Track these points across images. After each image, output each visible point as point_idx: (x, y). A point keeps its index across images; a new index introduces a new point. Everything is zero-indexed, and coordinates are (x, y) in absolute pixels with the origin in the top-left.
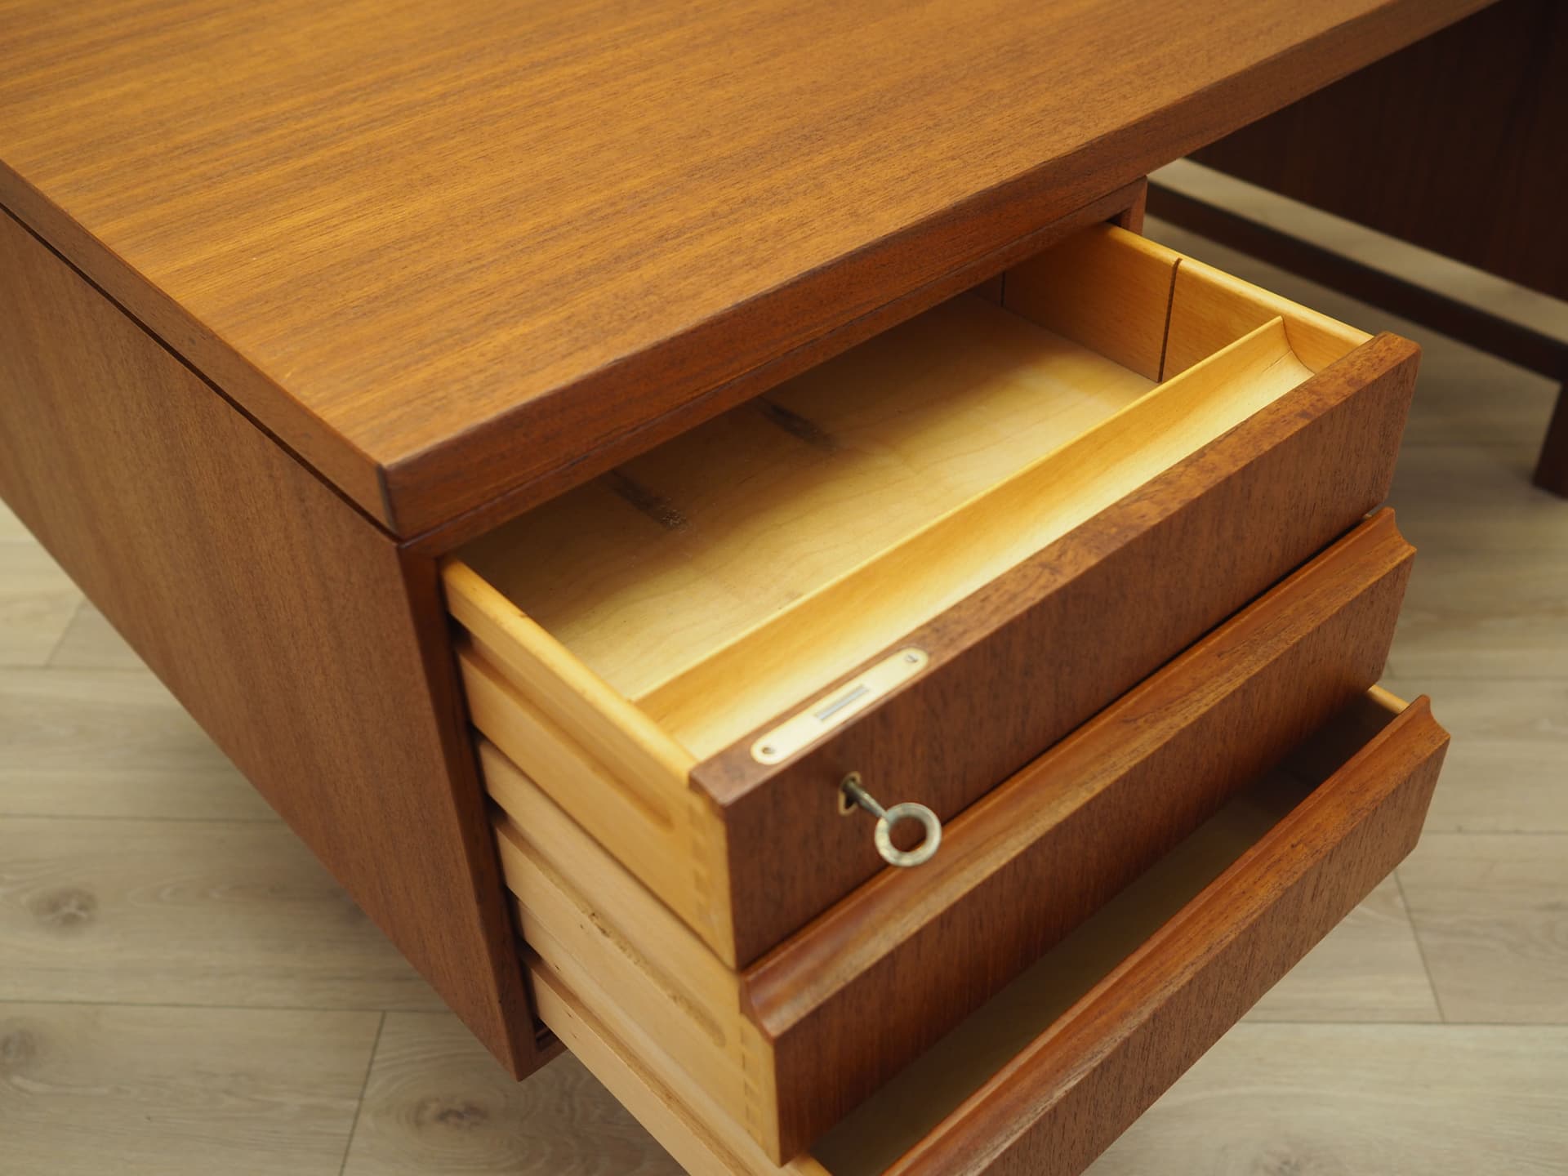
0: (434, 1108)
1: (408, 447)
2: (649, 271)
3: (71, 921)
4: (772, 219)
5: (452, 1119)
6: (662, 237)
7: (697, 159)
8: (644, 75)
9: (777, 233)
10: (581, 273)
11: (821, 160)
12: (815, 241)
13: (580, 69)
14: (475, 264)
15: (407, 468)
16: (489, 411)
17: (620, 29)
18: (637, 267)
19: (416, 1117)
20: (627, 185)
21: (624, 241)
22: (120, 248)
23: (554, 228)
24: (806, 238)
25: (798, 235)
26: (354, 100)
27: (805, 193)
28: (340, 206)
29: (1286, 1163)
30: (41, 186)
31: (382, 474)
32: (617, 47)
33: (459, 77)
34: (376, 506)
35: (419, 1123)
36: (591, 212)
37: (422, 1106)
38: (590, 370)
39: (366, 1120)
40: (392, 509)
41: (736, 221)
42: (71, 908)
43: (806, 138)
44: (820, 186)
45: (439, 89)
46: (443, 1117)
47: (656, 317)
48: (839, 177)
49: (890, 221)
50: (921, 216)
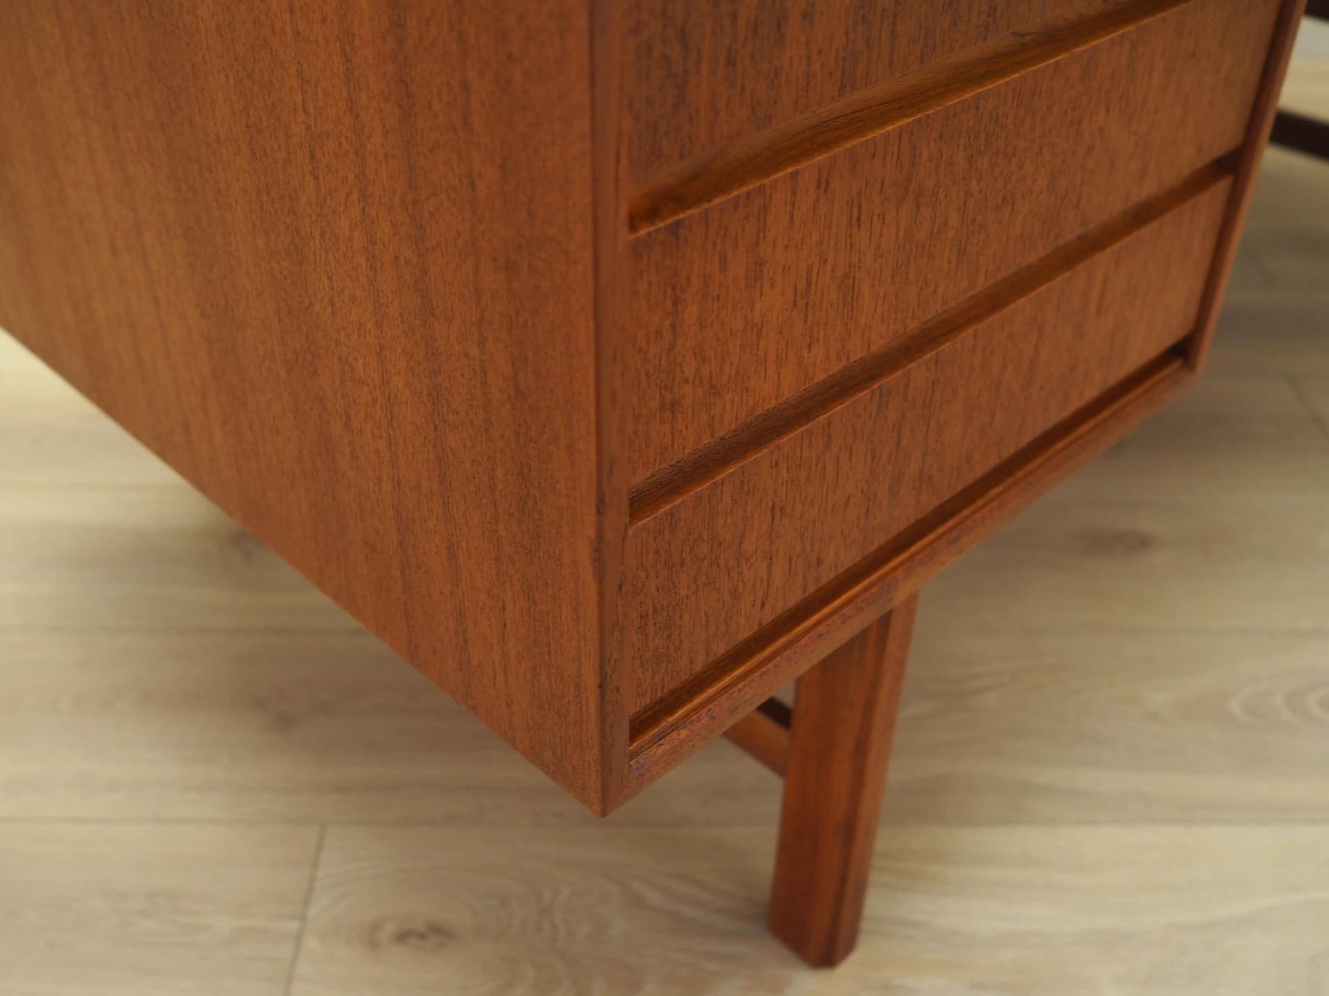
0: (389, 929)
5: (414, 941)
19: (371, 939)
35: (373, 945)
37: (375, 927)
39: (312, 943)
46: (402, 937)
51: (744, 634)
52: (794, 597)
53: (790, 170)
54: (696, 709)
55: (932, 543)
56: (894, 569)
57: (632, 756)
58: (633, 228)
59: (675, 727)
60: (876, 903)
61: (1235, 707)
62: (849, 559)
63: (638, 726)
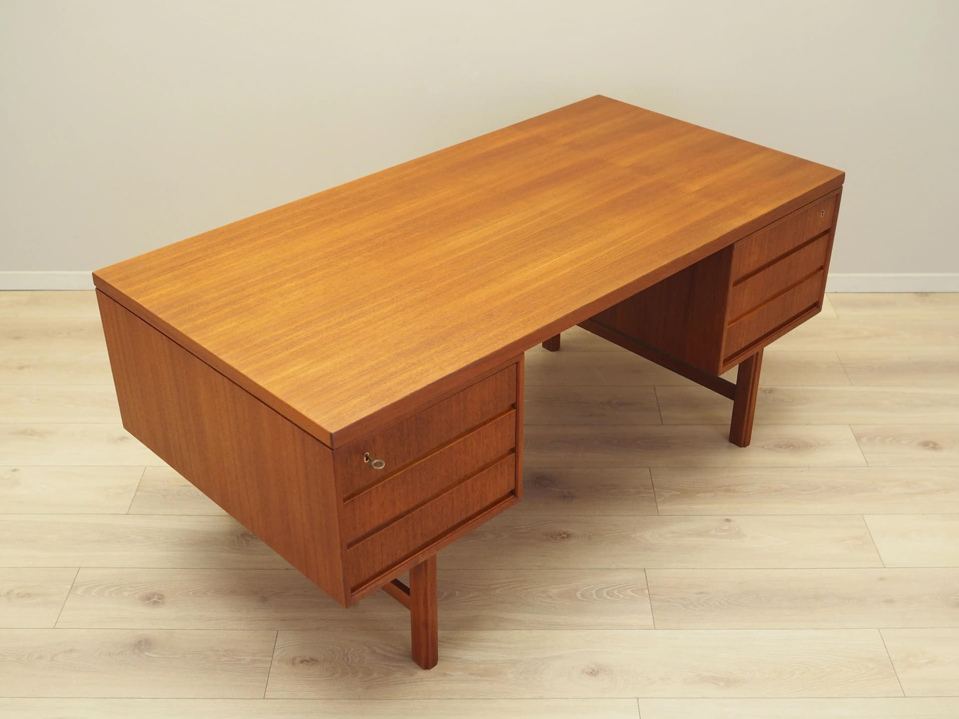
0: (298, 659)
1: (336, 429)
2: (389, 384)
3: (155, 603)
4: (419, 369)
5: (306, 663)
6: (391, 375)
7: (399, 351)
8: (383, 322)
9: (421, 373)
10: (372, 385)
11: (433, 351)
12: (430, 376)
13: (364, 319)
14: (344, 382)
15: (336, 433)
16: (354, 419)
17: (375, 304)
18: (385, 383)
19: (293, 662)
20: (382, 358)
21: (382, 376)
22: (250, 376)
23: (363, 372)
24: (428, 375)
25: (426, 374)
26: (301, 330)
27: (428, 362)
28: (306, 364)
29: (594, 671)
30: (221, 357)
31: (331, 434)
32: (374, 311)
33: (330, 322)
34: (328, 443)
35: (293, 664)
36: (372, 367)
37: (294, 659)
38: (376, 410)
39: (275, 663)
40: (332, 443)
41: (410, 370)
42: (155, 599)
43: (429, 344)
44: (432, 359)
45: (325, 326)
46: (302, 662)
47: (391, 397)
48: (437, 357)
49: (450, 370)
50: (458, 369)
51: (377, 570)
52: (390, 562)
53: (376, 486)
54: (367, 586)
55: (430, 548)
56: (419, 555)
57: (352, 596)
58: (344, 502)
59: (362, 590)
60: (442, 652)
61: (578, 594)
62: (404, 554)
63: (353, 590)
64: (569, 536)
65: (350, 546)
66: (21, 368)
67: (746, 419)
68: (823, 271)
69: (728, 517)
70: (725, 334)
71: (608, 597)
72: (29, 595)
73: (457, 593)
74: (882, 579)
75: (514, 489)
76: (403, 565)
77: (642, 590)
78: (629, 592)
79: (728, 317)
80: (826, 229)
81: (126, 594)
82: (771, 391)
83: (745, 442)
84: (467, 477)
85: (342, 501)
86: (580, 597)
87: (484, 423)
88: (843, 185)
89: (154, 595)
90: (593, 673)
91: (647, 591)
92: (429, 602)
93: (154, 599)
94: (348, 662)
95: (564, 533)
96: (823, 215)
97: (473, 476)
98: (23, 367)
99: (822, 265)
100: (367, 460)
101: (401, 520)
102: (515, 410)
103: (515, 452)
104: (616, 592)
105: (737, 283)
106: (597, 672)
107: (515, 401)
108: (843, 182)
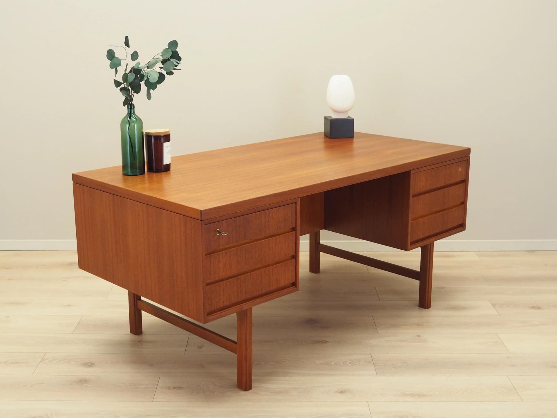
3: (90, 366)
5: (176, 388)
15: (204, 210)
16: (213, 207)
19: (169, 388)
25: (249, 196)
27: (250, 193)
28: (186, 194)
31: (201, 211)
38: (224, 205)
39: (159, 389)
40: (201, 216)
41: (240, 195)
46: (174, 388)
47: (231, 202)
48: (255, 192)
49: (261, 195)
50: (265, 195)
54: (215, 314)
55: (249, 303)
56: (243, 305)
57: (207, 317)
59: (213, 316)
63: (208, 314)
64: (326, 342)
65: (207, 285)
66: (10, 279)
67: (427, 290)
68: (464, 205)
69: (419, 335)
70: (410, 225)
71: (350, 364)
72: (17, 363)
73: (263, 363)
74: (508, 357)
75: (295, 282)
76: (235, 308)
77: (370, 362)
78: (362, 362)
79: (411, 216)
80: (463, 179)
81: (72, 363)
82: (443, 288)
83: (427, 307)
84: (269, 265)
85: (205, 255)
86: (333, 364)
87: (279, 235)
88: (470, 155)
89: (88, 363)
90: (342, 392)
91: (372, 362)
92: (248, 343)
93: (89, 364)
94: (200, 388)
95: (324, 341)
96: (461, 169)
97: (273, 265)
98: (12, 279)
99: (463, 201)
100: (218, 234)
101: (235, 278)
102: (295, 232)
103: (295, 258)
104: (354, 362)
105: (414, 196)
106: (344, 392)
107: (295, 226)
108: (470, 154)
